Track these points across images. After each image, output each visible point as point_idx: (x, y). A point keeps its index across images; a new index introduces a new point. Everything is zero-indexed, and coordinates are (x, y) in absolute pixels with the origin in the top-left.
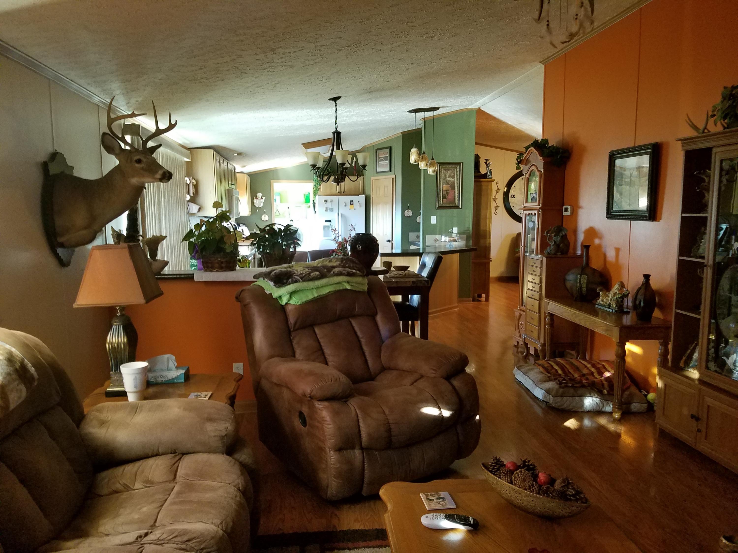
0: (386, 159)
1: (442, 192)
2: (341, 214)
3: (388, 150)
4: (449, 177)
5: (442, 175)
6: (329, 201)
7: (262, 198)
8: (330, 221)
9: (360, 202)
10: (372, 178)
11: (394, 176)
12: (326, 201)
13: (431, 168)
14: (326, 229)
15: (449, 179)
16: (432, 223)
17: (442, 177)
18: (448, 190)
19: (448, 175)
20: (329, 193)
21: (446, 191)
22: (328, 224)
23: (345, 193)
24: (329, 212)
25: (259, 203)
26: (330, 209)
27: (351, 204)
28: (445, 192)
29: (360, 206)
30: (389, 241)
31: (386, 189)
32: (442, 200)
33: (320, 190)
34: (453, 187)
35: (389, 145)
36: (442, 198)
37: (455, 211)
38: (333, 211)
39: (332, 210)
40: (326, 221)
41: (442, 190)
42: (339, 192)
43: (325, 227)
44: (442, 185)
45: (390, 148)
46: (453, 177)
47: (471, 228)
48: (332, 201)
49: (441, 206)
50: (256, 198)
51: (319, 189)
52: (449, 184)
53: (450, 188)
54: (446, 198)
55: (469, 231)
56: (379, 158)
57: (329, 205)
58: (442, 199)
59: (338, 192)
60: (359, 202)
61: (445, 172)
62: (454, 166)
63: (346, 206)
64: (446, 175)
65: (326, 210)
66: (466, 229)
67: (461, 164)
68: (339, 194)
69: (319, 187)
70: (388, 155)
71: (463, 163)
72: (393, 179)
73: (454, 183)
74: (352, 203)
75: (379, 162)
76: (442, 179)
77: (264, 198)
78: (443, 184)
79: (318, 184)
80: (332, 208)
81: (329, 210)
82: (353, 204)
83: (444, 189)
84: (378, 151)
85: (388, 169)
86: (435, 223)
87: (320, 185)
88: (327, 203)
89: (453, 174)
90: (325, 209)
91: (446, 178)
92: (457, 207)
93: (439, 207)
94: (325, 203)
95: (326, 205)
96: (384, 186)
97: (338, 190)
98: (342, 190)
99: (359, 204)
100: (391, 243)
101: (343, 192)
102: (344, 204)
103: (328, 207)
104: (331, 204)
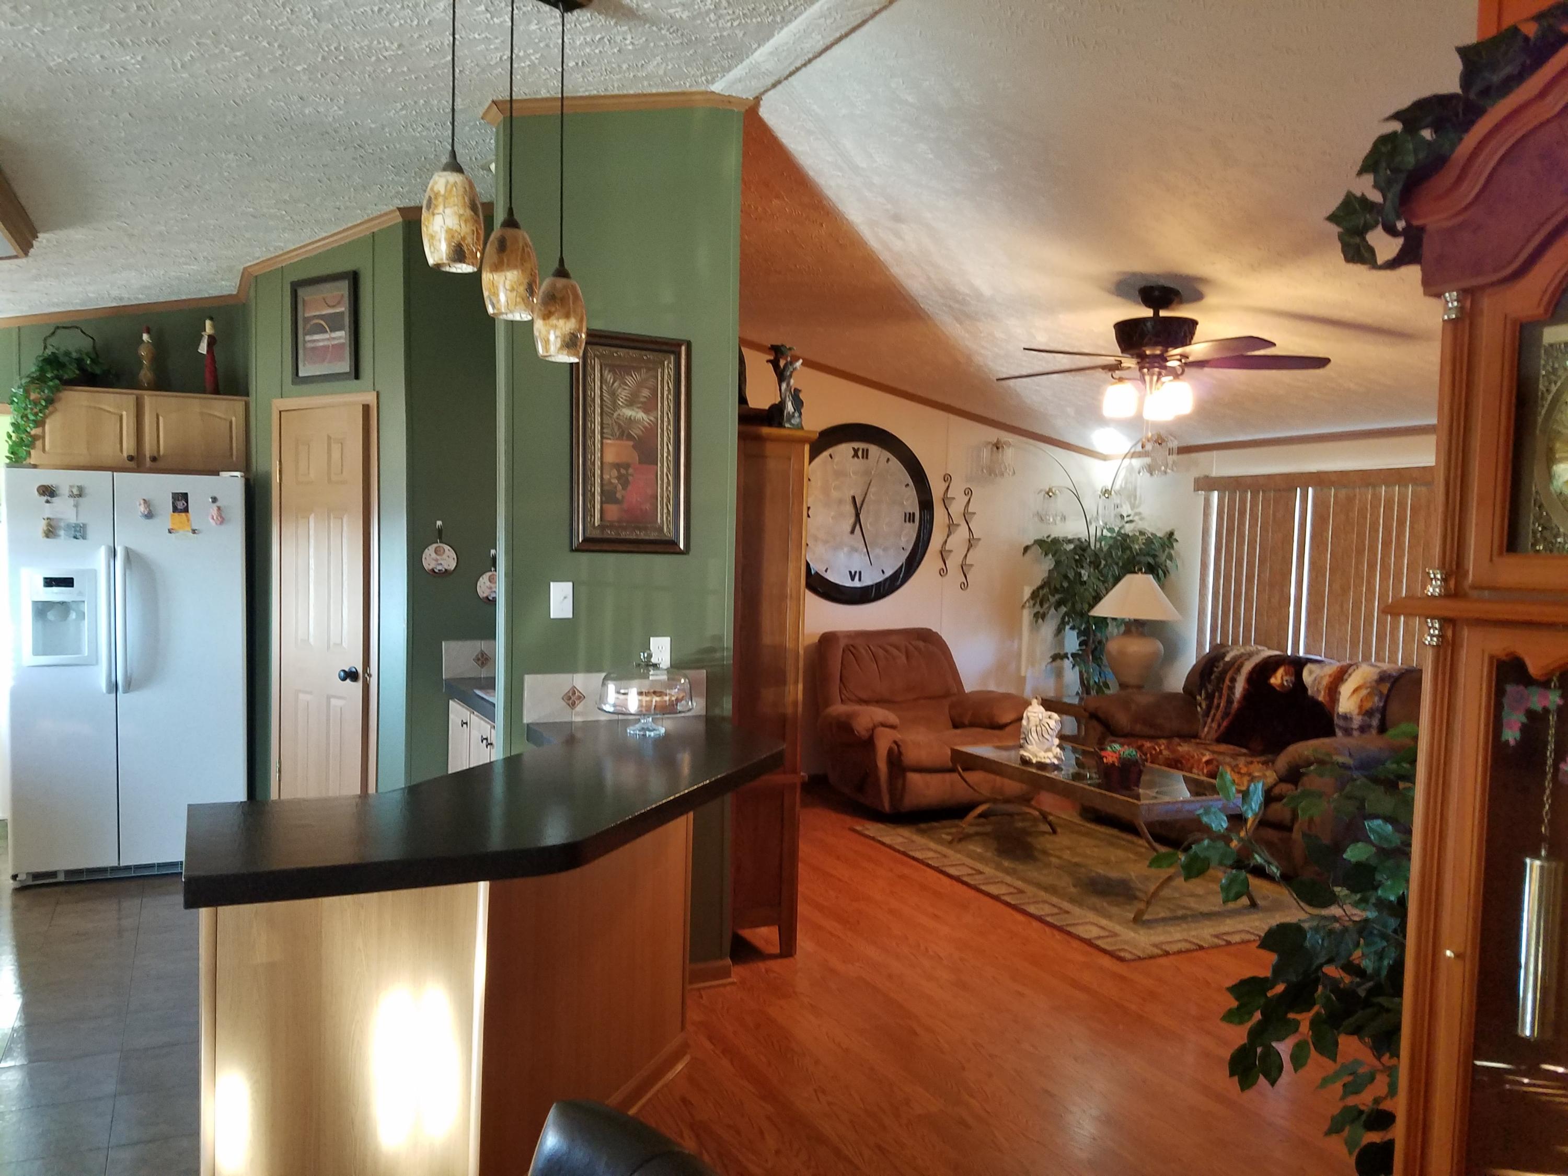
0: (334, 323)
1: (598, 472)
2: (127, 553)
3: (343, 288)
4: (630, 403)
5: (598, 391)
6: (64, 490)
8: (67, 582)
9: (218, 504)
10: (279, 404)
11: (371, 398)
12: (48, 492)
14: (51, 616)
15: (628, 412)
16: (552, 615)
17: (598, 401)
18: (627, 466)
19: (623, 394)
20: (82, 461)
21: (617, 466)
22: (56, 594)
23: (160, 464)
24: (63, 541)
26: (68, 526)
27: (175, 509)
28: (615, 473)
29: (222, 518)
30: (351, 675)
31: (336, 448)
32: (598, 506)
33: (39, 443)
35: (348, 267)
36: (598, 498)
37: (660, 563)
38: (84, 537)
39: (79, 532)
40: (50, 582)
41: (598, 463)
42: (131, 458)
43: (42, 609)
44: (598, 437)
45: (354, 279)
46: (651, 406)
47: (728, 641)
48: (80, 493)
49: (596, 534)
51: (35, 438)
52: (630, 437)
53: (635, 457)
54: (616, 501)
55: (718, 655)
56: (307, 320)
57: (63, 509)
58: (602, 503)
59: (125, 454)
60: (214, 500)
61: (609, 377)
62: (650, 356)
63: (149, 515)
64: (613, 394)
65: (51, 531)
66: (707, 644)
67: (683, 348)
68: (132, 464)
69: (33, 432)
70: (343, 308)
71: (689, 345)
72: (366, 408)
73: (651, 432)
74: (180, 505)
75: (308, 338)
76: (598, 410)
78: (602, 433)
79: (32, 417)
80: (81, 521)
81: (62, 533)
82: (186, 510)
83: (610, 458)
84: (301, 292)
85: (345, 366)
86: (570, 616)
87: (40, 423)
88: (54, 499)
89: (646, 393)
90: (43, 525)
91: (615, 406)
92: (667, 546)
93: (585, 540)
94: (45, 498)
95: (48, 511)
96: (329, 438)
97: (129, 446)
98: (148, 448)
99: (213, 510)
100: (359, 685)
101: (154, 459)
102: (142, 508)
103: (59, 520)
104: (76, 505)
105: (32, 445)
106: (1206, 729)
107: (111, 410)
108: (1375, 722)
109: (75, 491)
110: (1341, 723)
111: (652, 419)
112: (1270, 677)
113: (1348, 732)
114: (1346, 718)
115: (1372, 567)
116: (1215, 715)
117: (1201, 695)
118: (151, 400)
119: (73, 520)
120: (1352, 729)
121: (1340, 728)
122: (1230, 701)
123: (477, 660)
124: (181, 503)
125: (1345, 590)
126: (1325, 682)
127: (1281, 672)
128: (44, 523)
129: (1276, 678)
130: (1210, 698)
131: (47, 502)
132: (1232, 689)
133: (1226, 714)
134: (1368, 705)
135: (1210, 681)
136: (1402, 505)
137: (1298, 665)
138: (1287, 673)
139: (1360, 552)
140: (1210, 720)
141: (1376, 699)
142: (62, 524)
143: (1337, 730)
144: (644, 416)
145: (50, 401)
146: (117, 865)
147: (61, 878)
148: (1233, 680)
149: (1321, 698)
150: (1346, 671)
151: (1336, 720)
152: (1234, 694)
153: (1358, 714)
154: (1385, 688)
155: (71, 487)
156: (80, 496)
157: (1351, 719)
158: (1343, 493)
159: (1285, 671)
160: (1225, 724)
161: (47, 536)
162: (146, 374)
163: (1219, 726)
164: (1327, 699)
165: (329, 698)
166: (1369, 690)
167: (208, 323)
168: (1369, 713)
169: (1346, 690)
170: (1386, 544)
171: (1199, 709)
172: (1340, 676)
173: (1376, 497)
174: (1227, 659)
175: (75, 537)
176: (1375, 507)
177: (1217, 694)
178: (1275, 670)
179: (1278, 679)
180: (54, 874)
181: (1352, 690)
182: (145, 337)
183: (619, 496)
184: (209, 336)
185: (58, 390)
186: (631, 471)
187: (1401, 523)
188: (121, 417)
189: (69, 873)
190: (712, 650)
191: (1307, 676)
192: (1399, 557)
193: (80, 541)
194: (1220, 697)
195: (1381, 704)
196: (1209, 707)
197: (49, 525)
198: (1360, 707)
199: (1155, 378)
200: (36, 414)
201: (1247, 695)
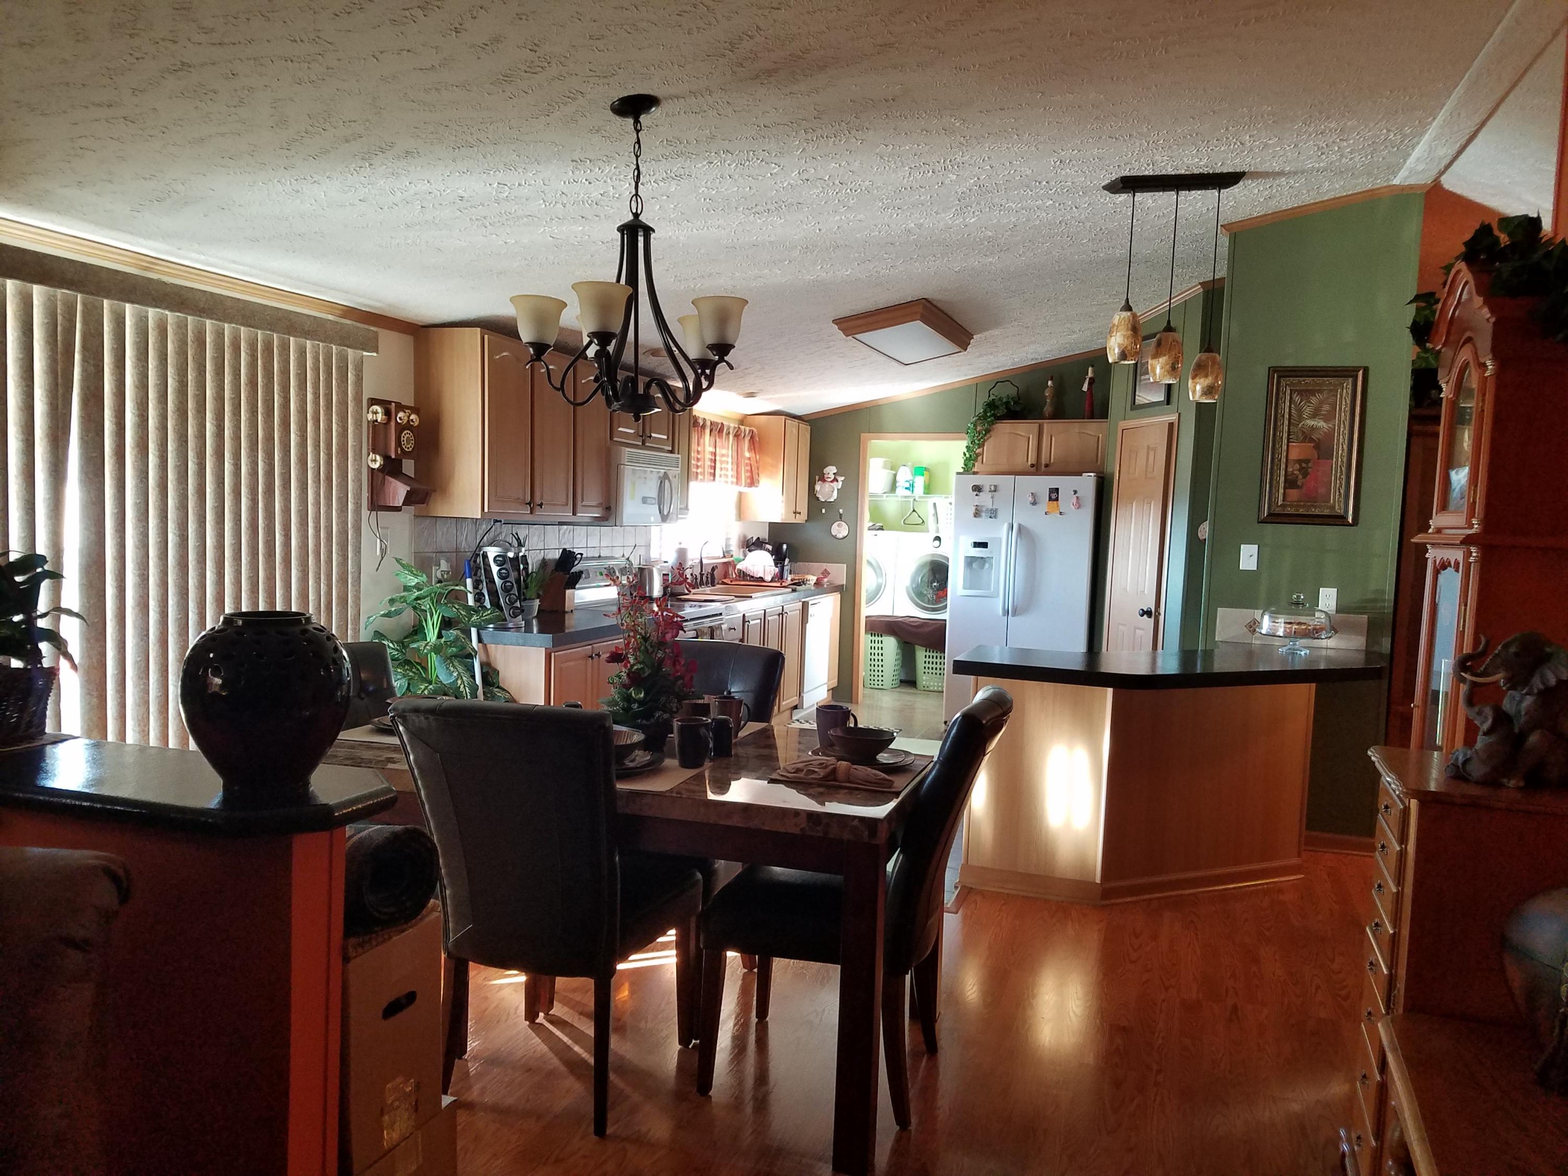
1: (1283, 466)
2: (1020, 526)
4: (1314, 416)
5: (1287, 410)
6: (987, 488)
7: (835, 480)
8: (985, 545)
9: (1078, 494)
10: (1122, 425)
11: (1174, 418)
12: (977, 489)
13: (1197, 380)
14: (976, 567)
15: (1311, 423)
16: (1241, 568)
17: (1287, 416)
18: (1307, 461)
19: (1307, 410)
20: (1004, 468)
21: (1299, 461)
22: (978, 552)
23: (1050, 469)
24: (984, 520)
25: (829, 491)
26: (987, 510)
27: (1050, 499)
28: (1297, 466)
29: (1079, 505)
30: (1148, 613)
31: (1152, 453)
32: (1281, 491)
33: (980, 458)
34: (1323, 448)
36: (1282, 485)
37: (1331, 532)
38: (995, 517)
39: (993, 514)
40: (977, 545)
41: (1284, 460)
42: (1032, 466)
43: (971, 560)
44: (1285, 441)
46: (1329, 417)
47: (1390, 595)
48: (995, 489)
49: (1278, 511)
50: (823, 479)
51: (977, 455)
52: (1311, 440)
53: (1314, 455)
54: (1297, 487)
55: (1379, 605)
57: (985, 499)
58: (1285, 488)
59: (1029, 463)
60: (1075, 492)
61: (1297, 398)
62: (1332, 380)
63: (1034, 503)
64: (1300, 411)
65: (977, 514)
66: (1370, 596)
67: (1361, 372)
68: (1033, 469)
69: (977, 451)
71: (1366, 370)
72: (1171, 425)
73: (1330, 435)
74: (1054, 496)
75: (1142, 378)
76: (1286, 422)
77: (841, 479)
78: (1288, 439)
79: (977, 442)
80: (994, 507)
81: (983, 514)
82: (1057, 499)
83: (1294, 455)
85: (1162, 395)
86: (1255, 569)
87: (981, 446)
88: (981, 494)
89: (1326, 407)
90: (973, 510)
91: (1301, 418)
92: (1338, 520)
93: (1270, 515)
94: (975, 493)
95: (977, 501)
96: (1148, 447)
97: (1032, 459)
98: (1044, 460)
99: (1074, 500)
100: (1152, 620)
101: (1047, 466)
102: (1030, 499)
103: (982, 506)
104: (992, 497)
105: (976, 460)
107: (1023, 434)
109: (993, 488)
111: (1330, 426)
118: (1048, 425)
119: (990, 507)
124: (1054, 494)
128: (974, 508)
131: (977, 495)
142: (984, 509)
144: (1325, 425)
145: (988, 431)
155: (991, 486)
156: (995, 491)
161: (975, 516)
162: (1048, 409)
165: (1136, 628)
167: (1090, 369)
175: (991, 517)
182: (1050, 383)
183: (1299, 483)
184: (1090, 378)
185: (993, 424)
186: (1310, 465)
188: (1029, 438)
190: (1374, 601)
193: (993, 519)
197: (976, 509)
200: (979, 440)
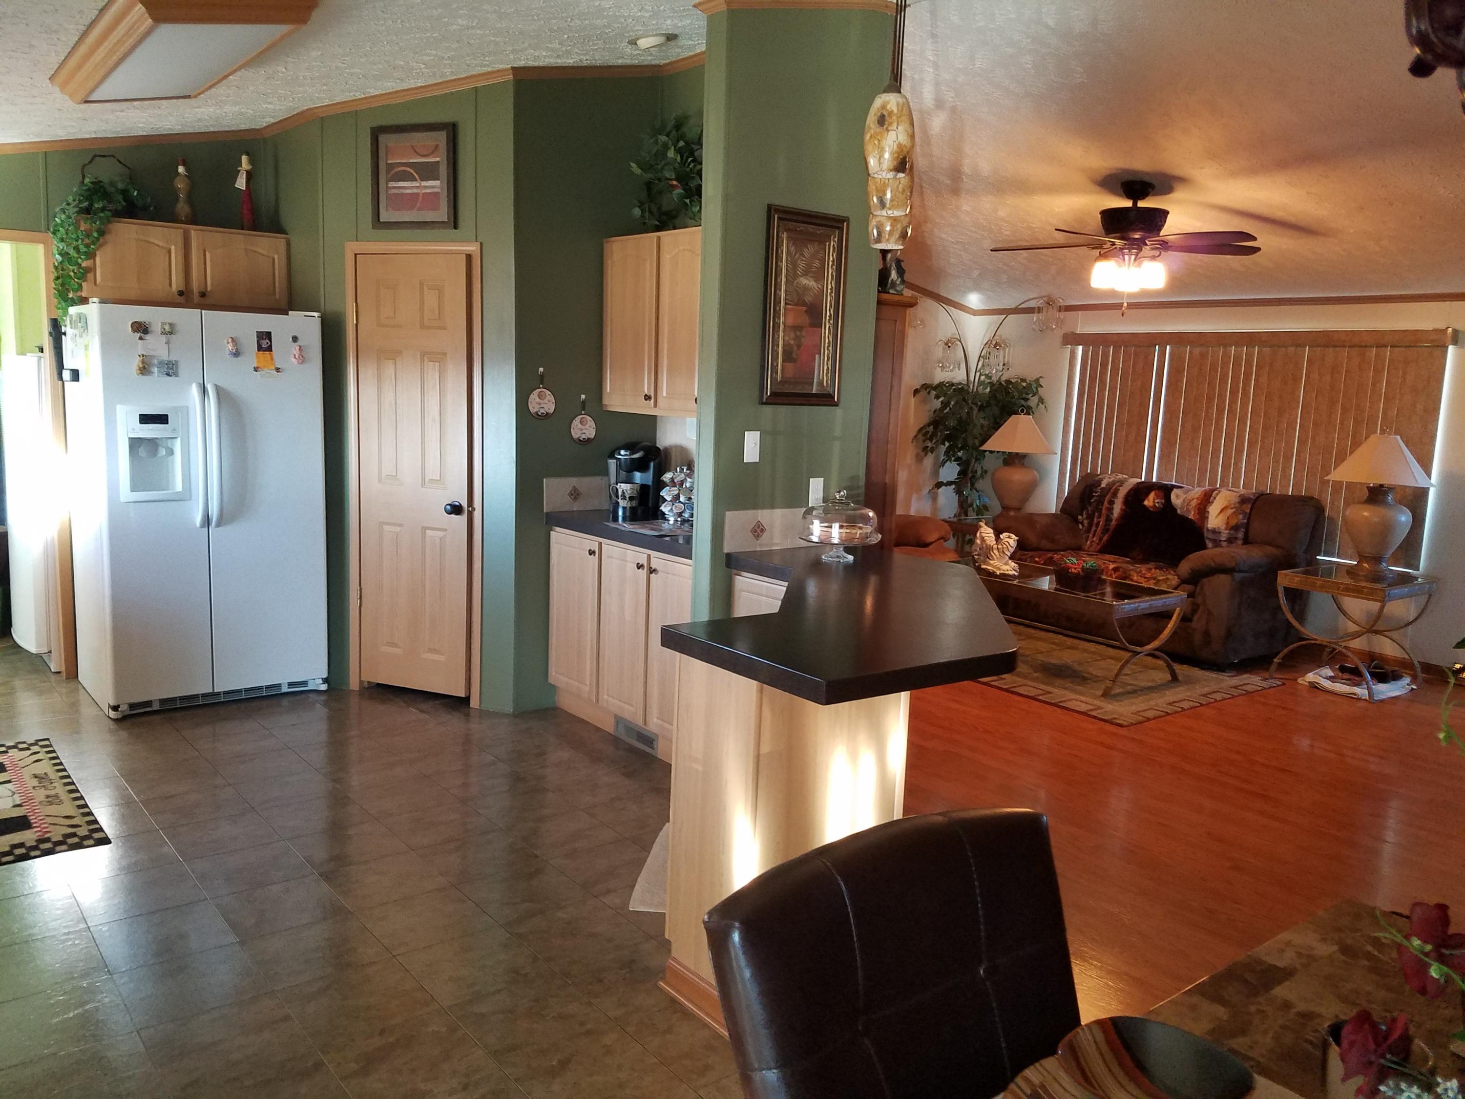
0: (427, 172)
1: (781, 334)
2: (218, 390)
3: (441, 138)
4: (806, 274)
5: (784, 262)
6: (156, 328)
8: (162, 419)
9: (299, 343)
10: (352, 247)
11: (472, 248)
12: (141, 329)
14: (143, 452)
15: (804, 281)
16: (745, 461)
17: (784, 270)
18: (800, 329)
19: (801, 265)
20: (133, 294)
21: (795, 329)
22: (154, 430)
23: (208, 300)
24: (158, 378)
26: (161, 363)
27: (260, 348)
28: (792, 334)
29: (302, 359)
30: (456, 509)
31: (430, 295)
32: (780, 364)
33: (90, 276)
34: (815, 316)
35: (447, 117)
36: (781, 357)
38: (176, 375)
39: (171, 369)
40: (145, 419)
41: (782, 326)
42: (181, 293)
43: (135, 443)
44: (783, 303)
45: (452, 130)
46: (819, 276)
48: (170, 331)
49: (778, 388)
51: (88, 270)
52: (804, 303)
53: (806, 320)
54: (794, 361)
56: (390, 167)
57: (156, 345)
58: (783, 362)
59: (176, 289)
60: (295, 339)
61: (793, 249)
62: (820, 230)
63: (236, 354)
64: (795, 265)
65: (145, 369)
67: (844, 224)
68: (181, 300)
69: (84, 265)
70: (439, 158)
71: (849, 221)
72: (469, 257)
73: (819, 298)
74: (264, 343)
75: (392, 184)
76: (784, 278)
78: (786, 300)
79: (83, 249)
80: (173, 358)
81: (156, 370)
82: (270, 349)
83: (790, 320)
84: (382, 138)
85: (442, 214)
86: (756, 460)
87: (91, 256)
88: (147, 337)
89: (817, 263)
90: (136, 362)
91: (796, 276)
92: (827, 399)
93: (771, 394)
94: (139, 335)
95: (141, 347)
96: (421, 284)
97: (177, 283)
98: (195, 286)
99: (296, 351)
100: (463, 519)
101: (203, 295)
102: (230, 347)
103: (153, 357)
104: (168, 343)
105: (80, 278)
106: (1088, 543)
107: (161, 244)
108: (1241, 535)
109: (167, 328)
110: (1210, 536)
111: (819, 286)
112: (1144, 500)
113: (1217, 543)
114: (1214, 531)
115: (1220, 411)
116: (1095, 531)
117: (1082, 516)
118: (196, 233)
119: (165, 357)
120: (1221, 541)
121: (1210, 539)
122: (1108, 519)
123: (571, 494)
124: (265, 342)
125: (1196, 430)
126: (1194, 503)
127: (1152, 495)
128: (138, 359)
129: (1149, 501)
130: (1090, 517)
131: (141, 338)
132: (1110, 510)
133: (1106, 530)
134: (1234, 522)
135: (1090, 504)
136: (1249, 363)
137: (1166, 490)
138: (1157, 496)
139: (1210, 399)
140: (1091, 535)
141: (1241, 516)
142: (156, 362)
143: (1207, 542)
144: (814, 284)
145: (102, 233)
146: (211, 691)
147: (156, 707)
148: (1111, 503)
149: (1191, 516)
150: (1211, 496)
151: (1206, 534)
152: (1112, 514)
153: (1226, 529)
154: (1247, 508)
155: (163, 324)
156: (171, 333)
157: (1220, 533)
158: (1197, 350)
159: (1155, 494)
160: (1105, 538)
161: (143, 373)
162: (182, 208)
163: (1100, 539)
164: (1198, 517)
165: (424, 529)
166: (1234, 510)
167: (244, 159)
168: (1236, 528)
169: (1214, 510)
170: (1234, 392)
171: (1081, 527)
172: (1207, 499)
173: (1226, 355)
174: (1103, 485)
175: (168, 374)
176: (1225, 364)
177: (1096, 514)
178: (1147, 495)
179: (1151, 501)
180: (148, 703)
181: (1219, 511)
182: (181, 169)
184: (247, 172)
185: (109, 222)
186: (804, 333)
187: (1247, 376)
188: (169, 252)
189: (163, 701)
191: (1177, 498)
192: (1244, 405)
193: (174, 378)
194: (1100, 517)
195: (1246, 521)
196: (1090, 525)
197: (143, 362)
198: (1227, 523)
199: (1133, 257)
200: (87, 246)
201: (1124, 515)
